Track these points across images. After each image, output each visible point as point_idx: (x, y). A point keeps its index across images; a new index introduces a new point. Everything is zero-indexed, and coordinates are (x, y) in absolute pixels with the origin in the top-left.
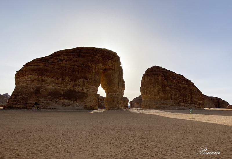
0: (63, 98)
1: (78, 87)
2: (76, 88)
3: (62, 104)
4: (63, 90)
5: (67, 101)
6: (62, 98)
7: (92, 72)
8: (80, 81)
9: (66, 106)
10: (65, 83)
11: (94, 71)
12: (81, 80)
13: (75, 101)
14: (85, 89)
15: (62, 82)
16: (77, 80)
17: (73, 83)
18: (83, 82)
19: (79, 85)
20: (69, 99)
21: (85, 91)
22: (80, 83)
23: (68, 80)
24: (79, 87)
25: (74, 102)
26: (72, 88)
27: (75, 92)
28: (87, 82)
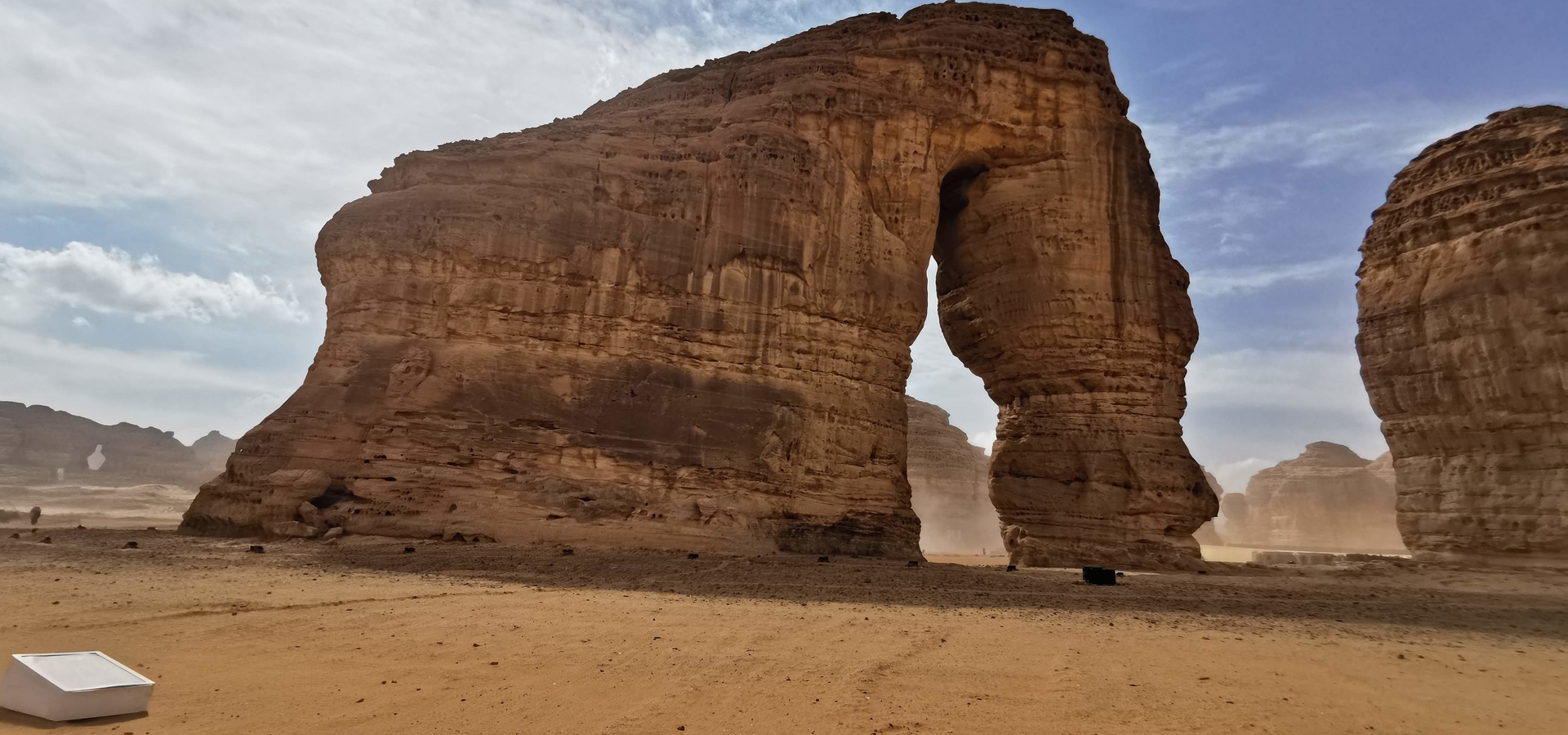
0: (573, 443)
1: (708, 336)
2: (695, 349)
3: (562, 497)
4: (573, 367)
5: (605, 468)
6: (560, 440)
7: (840, 195)
8: (729, 280)
9: (594, 514)
10: (596, 308)
11: (853, 192)
12: (738, 272)
13: (683, 473)
14: (777, 357)
15: (565, 298)
16: (699, 277)
17: (663, 307)
18: (757, 291)
19: (718, 325)
20: (631, 445)
21: (781, 379)
22: (724, 305)
23: (620, 283)
24: (723, 338)
25: (670, 481)
26: (656, 346)
27: (680, 382)
28: (795, 289)
